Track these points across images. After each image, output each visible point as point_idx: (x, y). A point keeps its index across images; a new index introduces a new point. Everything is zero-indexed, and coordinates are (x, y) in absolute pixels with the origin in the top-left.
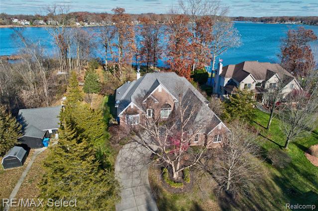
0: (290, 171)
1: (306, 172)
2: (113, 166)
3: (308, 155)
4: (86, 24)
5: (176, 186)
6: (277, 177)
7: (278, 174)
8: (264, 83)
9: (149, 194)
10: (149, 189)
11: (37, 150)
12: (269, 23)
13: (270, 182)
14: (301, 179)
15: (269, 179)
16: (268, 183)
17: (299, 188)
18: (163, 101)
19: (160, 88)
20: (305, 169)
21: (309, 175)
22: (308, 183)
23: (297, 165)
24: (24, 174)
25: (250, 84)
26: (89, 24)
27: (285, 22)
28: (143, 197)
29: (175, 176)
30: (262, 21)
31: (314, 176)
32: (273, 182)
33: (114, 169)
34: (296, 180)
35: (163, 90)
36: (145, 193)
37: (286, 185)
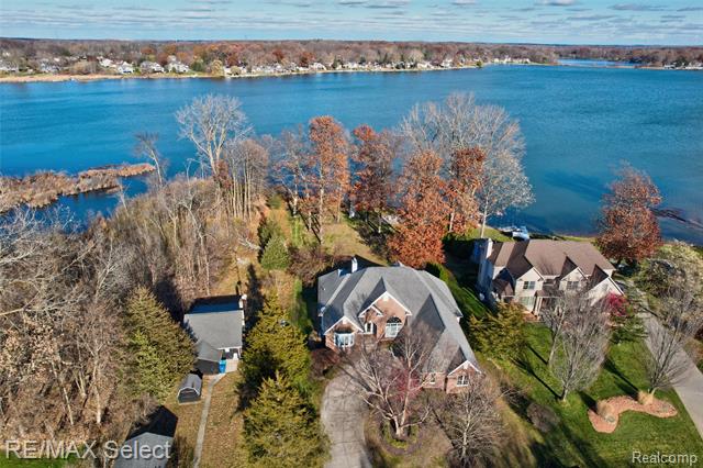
0: (558, 437)
1: (580, 440)
2: (318, 410)
3: (593, 413)
4: (244, 73)
5: (398, 446)
6: (537, 443)
7: (539, 439)
8: (558, 279)
9: (363, 452)
10: (364, 447)
11: (211, 377)
12: (648, 67)
13: (525, 449)
14: (569, 448)
15: (524, 445)
16: (521, 451)
17: (562, 461)
18: (390, 312)
19: (386, 296)
20: (581, 435)
21: (583, 444)
22: (577, 455)
23: (571, 427)
24: (205, 413)
25: (533, 283)
26: (249, 71)
27: (686, 64)
28: (357, 456)
29: (398, 432)
30: (632, 61)
31: (589, 445)
32: (529, 450)
33: (319, 416)
34: (562, 449)
35: (390, 299)
36: (360, 452)
37: (545, 455)
